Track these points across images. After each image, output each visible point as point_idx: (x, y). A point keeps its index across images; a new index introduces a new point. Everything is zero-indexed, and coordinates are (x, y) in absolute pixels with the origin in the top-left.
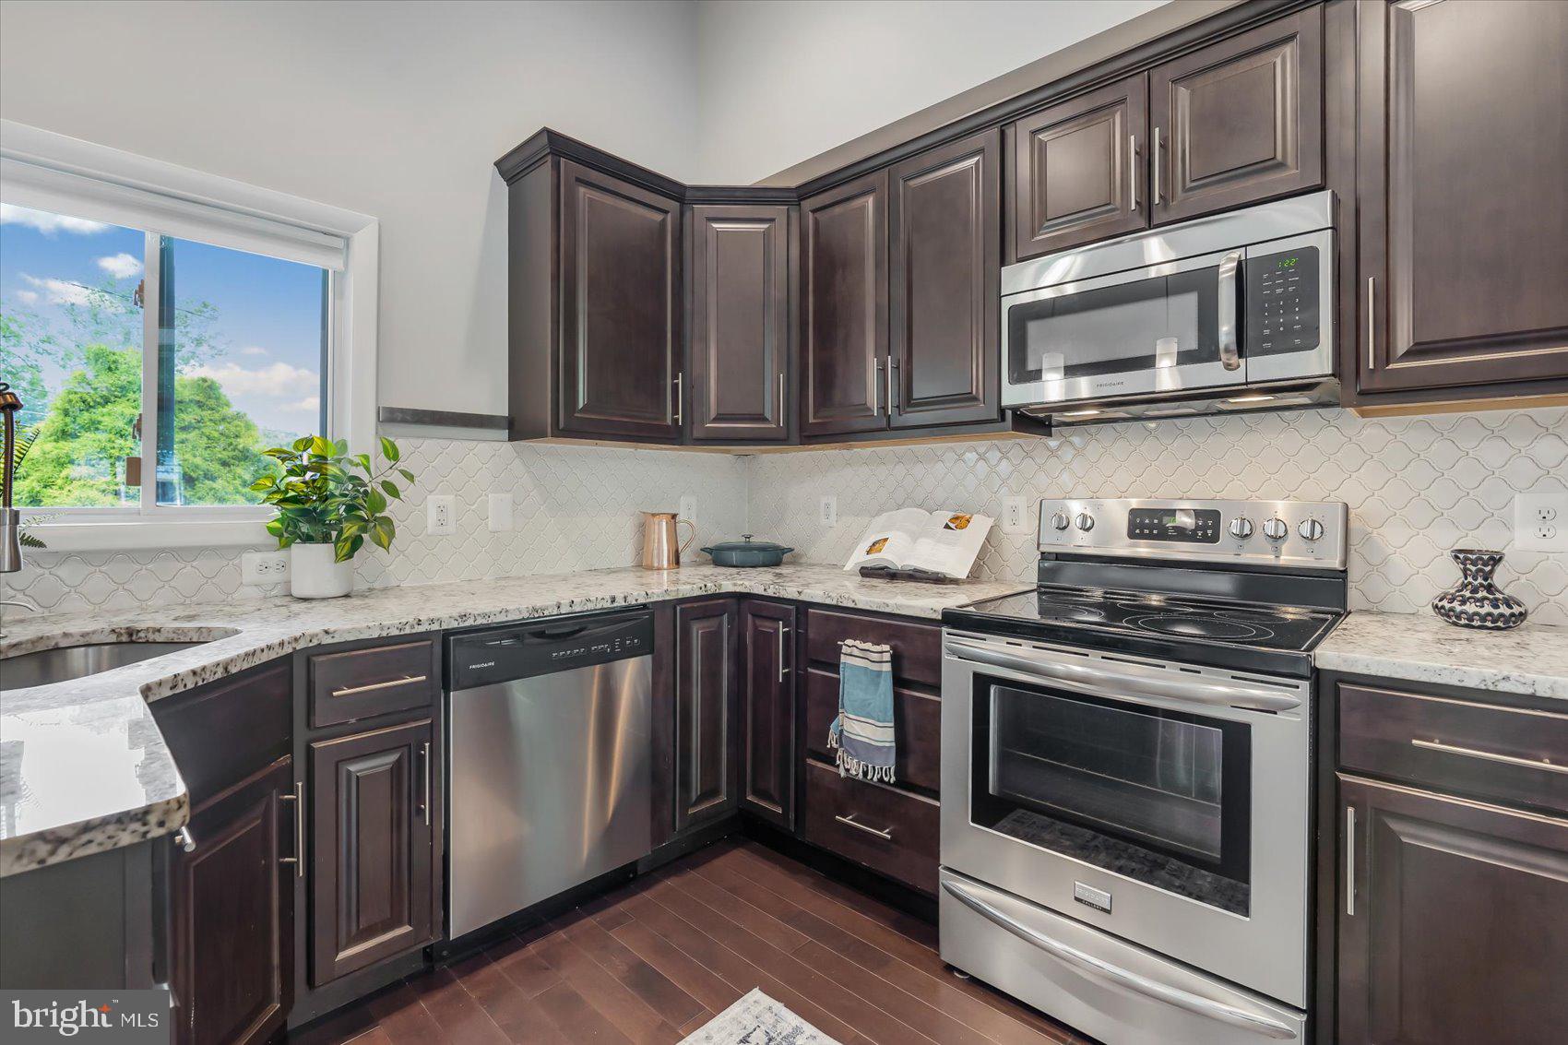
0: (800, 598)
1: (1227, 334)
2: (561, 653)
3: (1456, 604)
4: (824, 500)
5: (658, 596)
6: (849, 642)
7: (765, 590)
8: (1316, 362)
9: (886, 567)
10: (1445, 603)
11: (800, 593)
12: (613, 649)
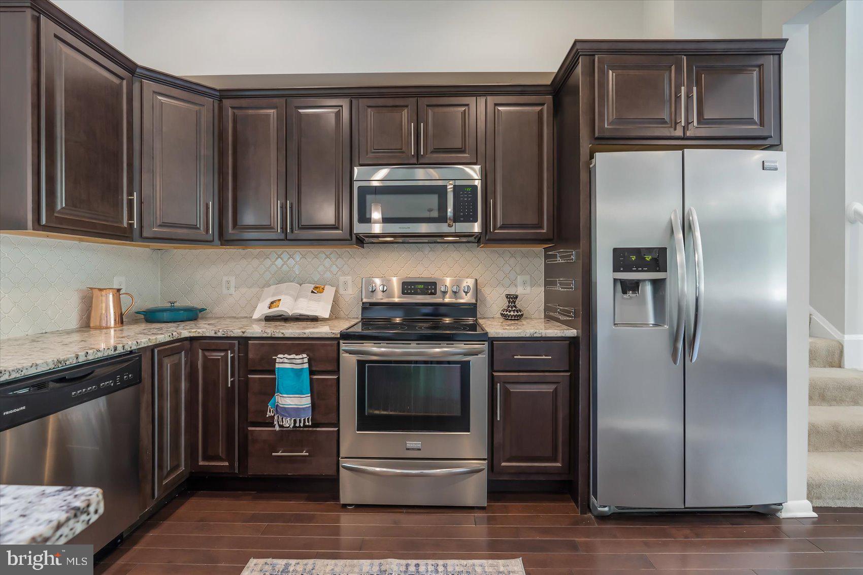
0: (244, 335)
1: (450, 212)
2: (79, 392)
3: (507, 312)
4: (225, 279)
5: (144, 343)
6: (279, 356)
7: (215, 333)
8: (476, 228)
9: (283, 315)
10: (505, 312)
11: (243, 333)
12: (115, 383)
